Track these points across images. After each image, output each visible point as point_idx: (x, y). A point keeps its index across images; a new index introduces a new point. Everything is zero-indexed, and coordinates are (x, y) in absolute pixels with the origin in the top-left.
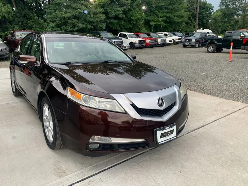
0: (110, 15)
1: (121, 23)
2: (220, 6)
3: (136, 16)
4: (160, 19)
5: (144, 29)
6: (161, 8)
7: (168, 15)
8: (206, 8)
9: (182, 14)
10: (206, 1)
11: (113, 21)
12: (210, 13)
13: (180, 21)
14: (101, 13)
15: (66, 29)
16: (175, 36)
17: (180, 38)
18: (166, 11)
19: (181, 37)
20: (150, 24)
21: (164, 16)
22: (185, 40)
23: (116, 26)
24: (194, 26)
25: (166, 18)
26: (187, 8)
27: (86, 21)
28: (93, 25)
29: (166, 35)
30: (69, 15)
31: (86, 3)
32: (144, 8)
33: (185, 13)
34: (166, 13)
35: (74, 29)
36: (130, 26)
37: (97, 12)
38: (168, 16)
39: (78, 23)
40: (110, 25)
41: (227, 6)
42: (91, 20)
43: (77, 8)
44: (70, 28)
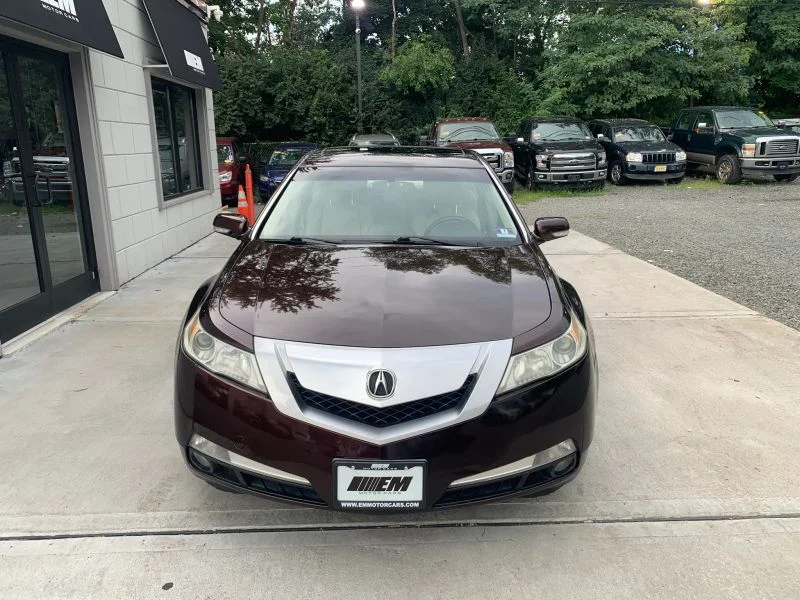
0: (777, 42)
15: (599, 105)
27: (676, 74)
28: (701, 88)
30: (612, 59)
31: (681, 12)
35: (628, 106)
39: (643, 83)
40: (774, 79)
42: (695, 69)
44: (614, 102)
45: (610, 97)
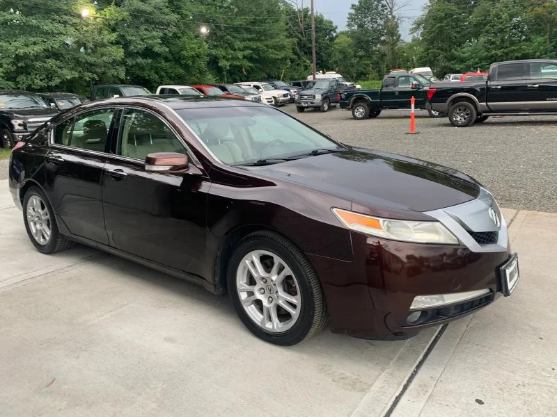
0: (132, 47)
1: (159, 65)
2: (348, 25)
3: (191, 48)
4: (240, 55)
5: (210, 76)
6: (236, 30)
7: (253, 45)
8: (324, 28)
9: (282, 42)
10: (321, 15)
11: (140, 60)
12: (332, 39)
13: (280, 58)
14: (112, 43)
15: (30, 83)
16: (276, 89)
17: (286, 92)
18: (249, 36)
19: (288, 90)
20: (219, 65)
21: (246, 48)
22: (301, 96)
23: (149, 73)
24: (306, 68)
25: (251, 51)
26: (287, 30)
27: (78, 62)
28: (95, 73)
29: (258, 88)
30: (38, 49)
32: (204, 30)
33: (288, 40)
34: (249, 40)
35: (53, 84)
36: (180, 71)
37: (105, 41)
38: (255, 47)
39: (59, 68)
40: (134, 69)
41: (361, 26)
42: (91, 59)
43: (55, 31)
44: (41, 80)
45: (37, 76)
